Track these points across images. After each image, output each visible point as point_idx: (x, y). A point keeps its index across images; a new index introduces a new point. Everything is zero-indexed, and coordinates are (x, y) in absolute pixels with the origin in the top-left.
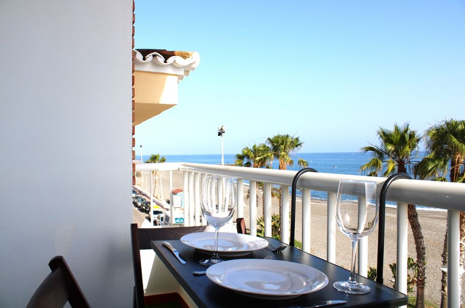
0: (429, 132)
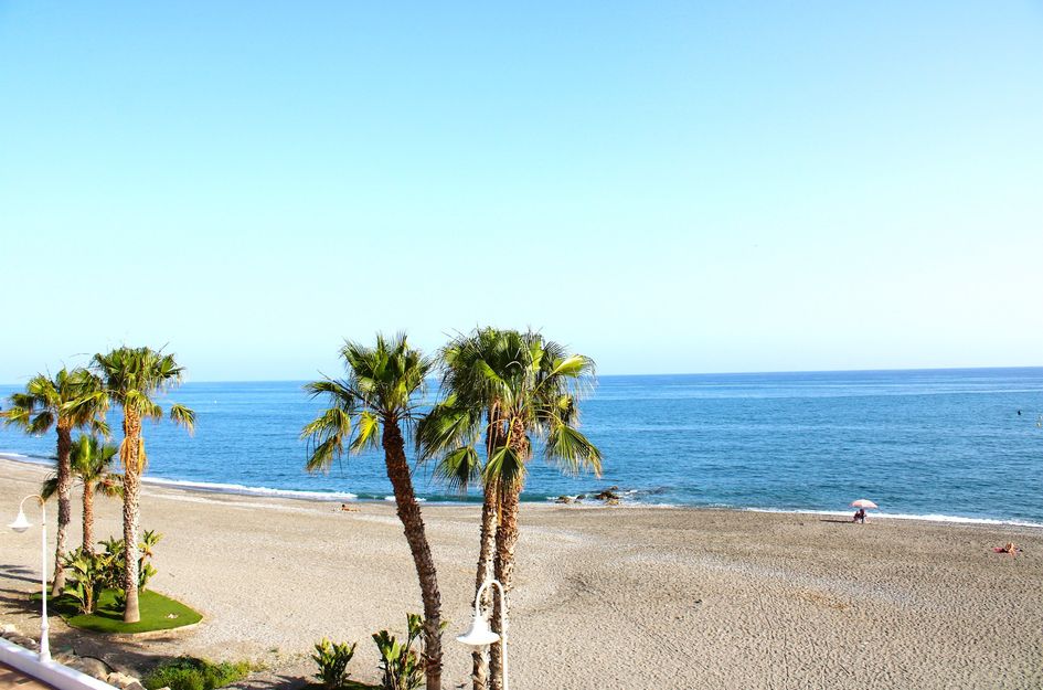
0: (446, 352)
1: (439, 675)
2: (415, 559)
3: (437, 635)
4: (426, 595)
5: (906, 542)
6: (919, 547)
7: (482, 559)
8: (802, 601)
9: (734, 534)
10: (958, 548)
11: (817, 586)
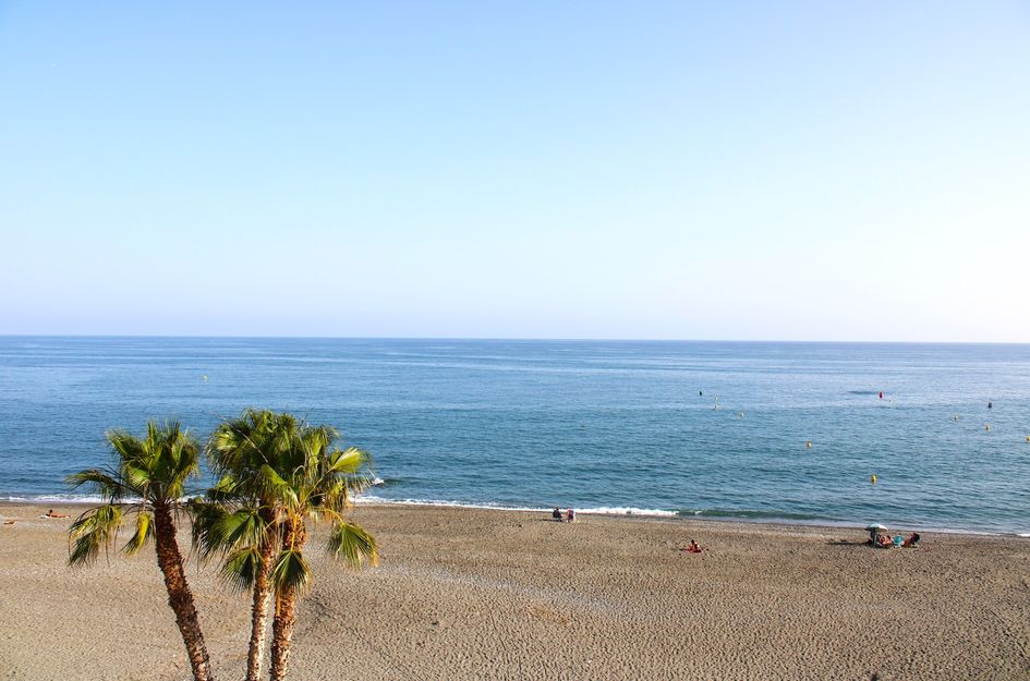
5: (613, 544)
6: (625, 549)
7: (254, 638)
8: (530, 617)
9: (458, 540)
10: (657, 549)
11: (540, 599)
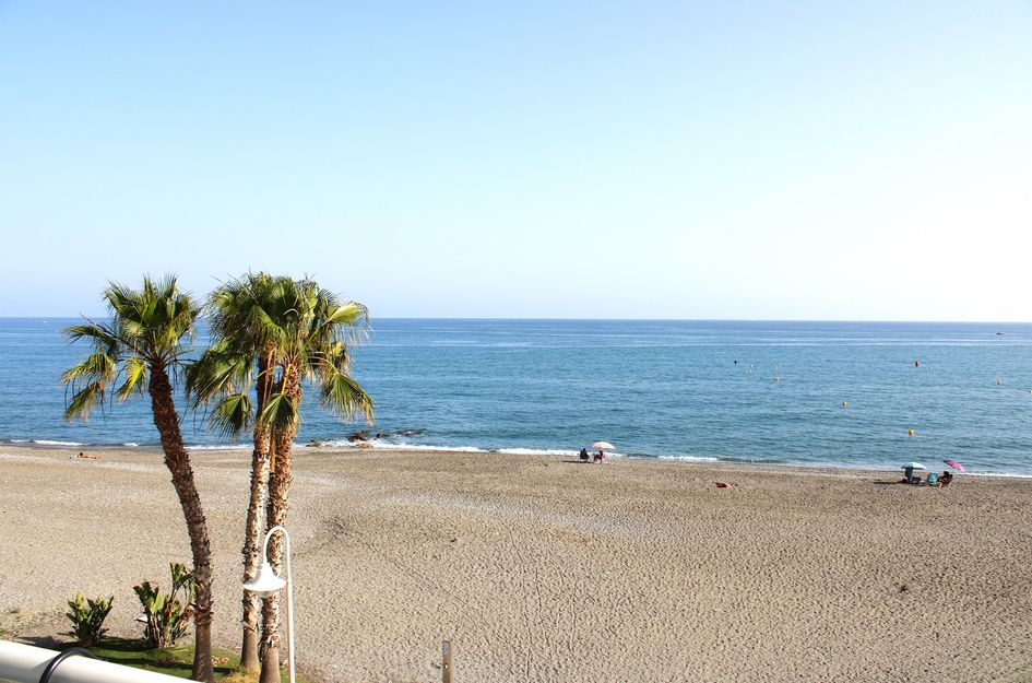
0: (216, 297)
1: (209, 624)
2: (184, 508)
3: (207, 584)
4: (195, 544)
5: (640, 480)
6: (652, 484)
7: (253, 505)
8: (550, 537)
9: (483, 475)
10: (685, 484)
11: (562, 522)
